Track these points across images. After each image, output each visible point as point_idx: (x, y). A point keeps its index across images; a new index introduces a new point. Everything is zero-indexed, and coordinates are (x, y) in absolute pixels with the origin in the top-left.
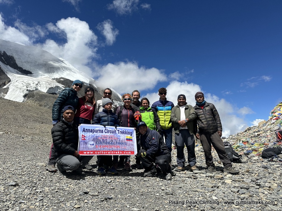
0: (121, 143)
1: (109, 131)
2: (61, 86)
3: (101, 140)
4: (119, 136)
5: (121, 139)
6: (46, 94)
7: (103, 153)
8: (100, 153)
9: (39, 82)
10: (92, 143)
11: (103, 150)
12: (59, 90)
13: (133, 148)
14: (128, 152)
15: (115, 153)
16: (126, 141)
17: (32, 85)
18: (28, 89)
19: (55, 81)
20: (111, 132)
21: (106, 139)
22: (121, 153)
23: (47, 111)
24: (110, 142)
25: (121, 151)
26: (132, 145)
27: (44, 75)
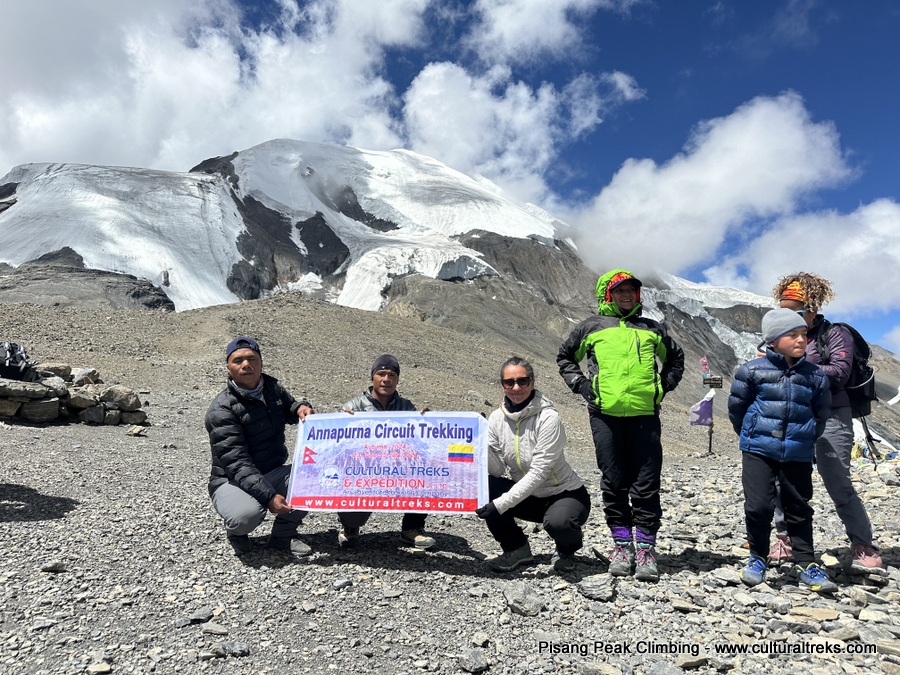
0: (430, 471)
1: (390, 429)
2: (473, 254)
3: (363, 462)
4: (425, 446)
5: (431, 457)
6: (437, 281)
7: (367, 503)
8: (356, 504)
9: (416, 251)
10: (333, 471)
11: (365, 496)
12: (469, 268)
13: (475, 488)
14: (454, 501)
15: (407, 504)
16: (448, 463)
17: (399, 259)
18: (392, 271)
19: (456, 242)
20: (396, 433)
21: (379, 459)
22: (427, 504)
23: (430, 332)
24: (392, 469)
25: (429, 499)
26: (473, 476)
27: (428, 229)
